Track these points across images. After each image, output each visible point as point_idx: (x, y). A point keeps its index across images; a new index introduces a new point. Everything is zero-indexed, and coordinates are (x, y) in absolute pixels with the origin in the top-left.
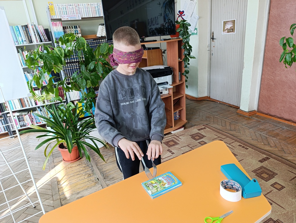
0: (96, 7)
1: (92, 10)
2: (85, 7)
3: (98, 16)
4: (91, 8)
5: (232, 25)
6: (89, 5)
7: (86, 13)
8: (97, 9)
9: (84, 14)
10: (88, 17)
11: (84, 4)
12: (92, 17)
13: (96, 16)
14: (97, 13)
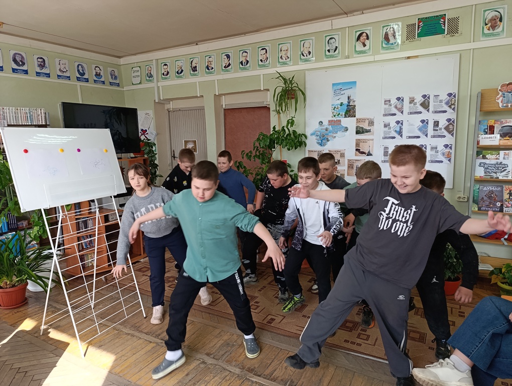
0: (28, 113)
1: (21, 116)
2: (12, 112)
3: (30, 124)
4: (21, 114)
5: (193, 145)
6: (18, 109)
7: (13, 119)
8: (28, 115)
9: (10, 120)
10: (15, 124)
11: (11, 108)
12: (21, 124)
13: (27, 124)
14: (29, 120)
